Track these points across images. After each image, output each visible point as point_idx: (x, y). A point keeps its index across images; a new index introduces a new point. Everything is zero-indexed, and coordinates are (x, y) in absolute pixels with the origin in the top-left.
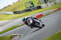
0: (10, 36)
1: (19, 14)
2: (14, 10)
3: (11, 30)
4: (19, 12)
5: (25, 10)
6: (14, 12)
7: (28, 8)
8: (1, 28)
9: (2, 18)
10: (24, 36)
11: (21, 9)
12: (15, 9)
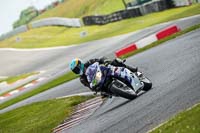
0: (71, 99)
1: (101, 24)
2: (84, 13)
4: (101, 18)
5: (121, 12)
6: (84, 19)
7: (130, 5)
9: (48, 40)
11: (106, 10)
12: (87, 8)
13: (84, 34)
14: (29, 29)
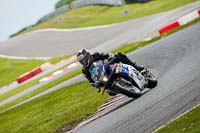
13: (126, 12)
14: (70, 8)
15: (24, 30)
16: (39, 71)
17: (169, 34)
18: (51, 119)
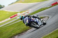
3: (39, 12)
8: (30, 10)
10: (52, 17)
15: (13, 3)
16: (17, 15)
17: (55, 6)
18: (20, 29)
